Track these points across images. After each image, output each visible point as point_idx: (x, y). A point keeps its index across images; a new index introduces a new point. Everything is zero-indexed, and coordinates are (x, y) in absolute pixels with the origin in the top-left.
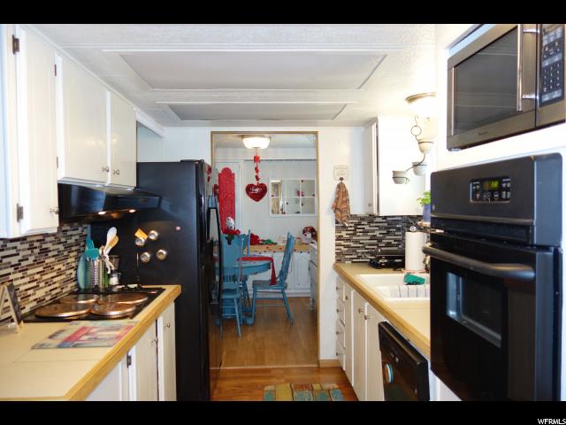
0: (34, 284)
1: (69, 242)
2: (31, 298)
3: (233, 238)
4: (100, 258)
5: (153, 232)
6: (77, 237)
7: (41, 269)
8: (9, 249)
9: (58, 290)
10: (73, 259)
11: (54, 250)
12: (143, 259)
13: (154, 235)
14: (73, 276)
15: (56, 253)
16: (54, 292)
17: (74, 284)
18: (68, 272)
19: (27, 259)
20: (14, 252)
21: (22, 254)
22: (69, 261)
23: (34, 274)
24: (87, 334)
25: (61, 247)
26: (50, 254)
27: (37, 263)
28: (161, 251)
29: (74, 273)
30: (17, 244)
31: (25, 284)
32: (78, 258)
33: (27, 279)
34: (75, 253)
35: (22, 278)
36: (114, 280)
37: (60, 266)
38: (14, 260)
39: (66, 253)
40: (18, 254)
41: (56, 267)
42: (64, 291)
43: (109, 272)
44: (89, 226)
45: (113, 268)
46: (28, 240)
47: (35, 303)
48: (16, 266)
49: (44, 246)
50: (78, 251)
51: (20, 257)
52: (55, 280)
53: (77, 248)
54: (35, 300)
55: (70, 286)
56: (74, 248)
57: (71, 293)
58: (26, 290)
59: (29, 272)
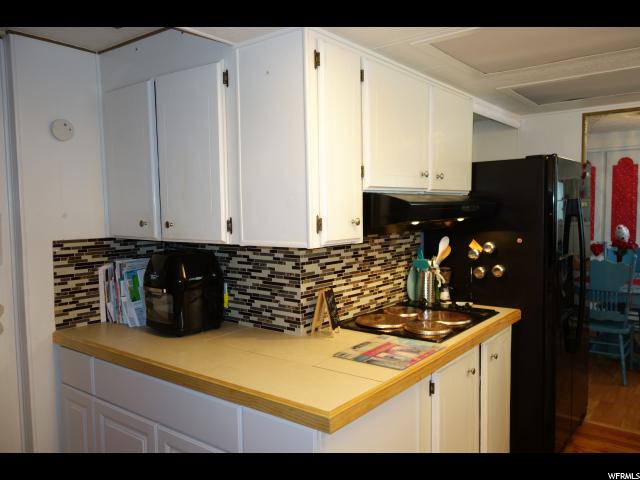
0: (358, 291)
1: (398, 250)
2: (355, 305)
3: (624, 252)
4: (430, 269)
5: (489, 244)
6: (408, 246)
7: (366, 277)
8: (333, 256)
9: (385, 299)
10: (402, 269)
11: (381, 259)
12: (477, 275)
13: (490, 246)
14: (402, 286)
15: (382, 261)
16: (379, 301)
17: (403, 294)
18: (396, 282)
19: (351, 267)
20: (337, 259)
21: (346, 261)
22: (397, 270)
23: (358, 281)
24: (386, 351)
25: (388, 256)
26: (376, 263)
27: (361, 270)
28: (498, 266)
29: (403, 283)
30: (341, 252)
31: (348, 290)
32: (407, 268)
33: (351, 286)
34: (405, 263)
35: (345, 284)
36: (445, 295)
37: (388, 275)
38: (338, 267)
39: (394, 262)
40: (342, 262)
41: (383, 276)
42: (391, 300)
43: (439, 286)
44: (422, 234)
45: (444, 282)
46: (352, 247)
47: (358, 310)
48: (340, 273)
49: (369, 254)
50: (409, 260)
51: (343, 264)
52: (381, 289)
53: (408, 257)
54: (359, 307)
55: (399, 296)
56: (403, 257)
57: (400, 304)
58: (350, 296)
59: (353, 279)
